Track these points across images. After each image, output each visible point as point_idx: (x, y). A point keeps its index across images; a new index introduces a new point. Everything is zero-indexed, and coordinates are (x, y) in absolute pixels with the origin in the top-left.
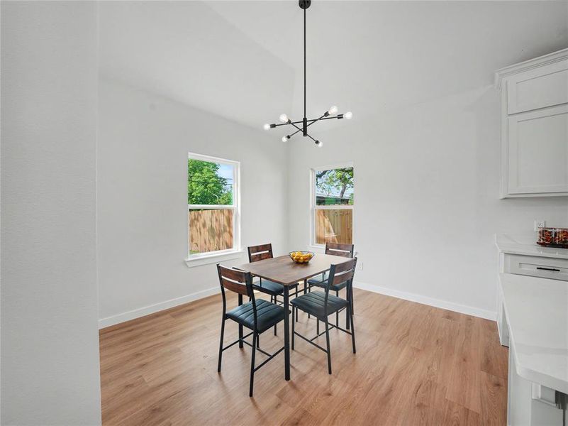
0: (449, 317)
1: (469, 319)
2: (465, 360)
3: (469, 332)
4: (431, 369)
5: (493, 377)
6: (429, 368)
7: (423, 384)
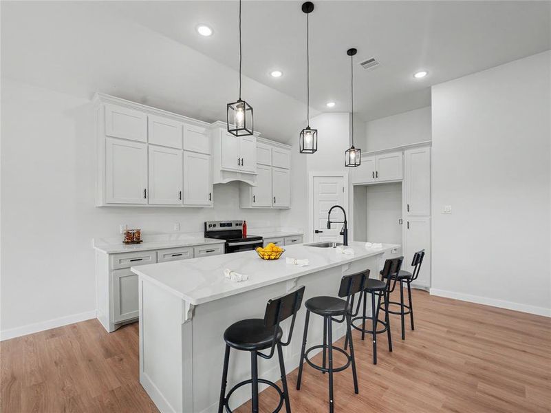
0: (53, 336)
1: (74, 327)
2: (90, 361)
3: (80, 338)
4: (65, 388)
5: (116, 357)
6: (63, 389)
7: (67, 405)
